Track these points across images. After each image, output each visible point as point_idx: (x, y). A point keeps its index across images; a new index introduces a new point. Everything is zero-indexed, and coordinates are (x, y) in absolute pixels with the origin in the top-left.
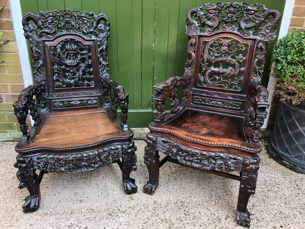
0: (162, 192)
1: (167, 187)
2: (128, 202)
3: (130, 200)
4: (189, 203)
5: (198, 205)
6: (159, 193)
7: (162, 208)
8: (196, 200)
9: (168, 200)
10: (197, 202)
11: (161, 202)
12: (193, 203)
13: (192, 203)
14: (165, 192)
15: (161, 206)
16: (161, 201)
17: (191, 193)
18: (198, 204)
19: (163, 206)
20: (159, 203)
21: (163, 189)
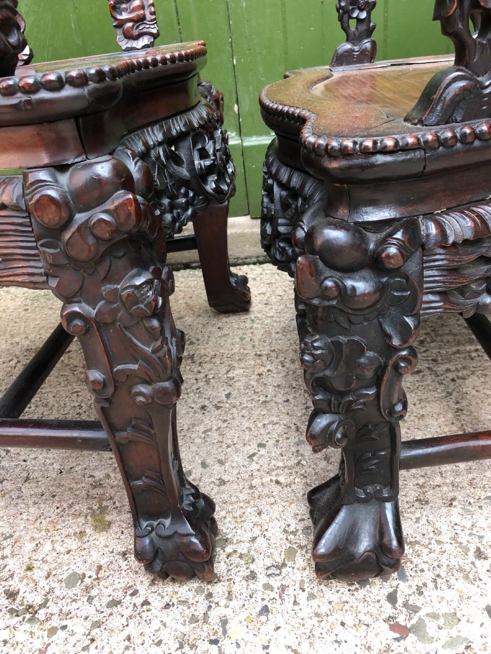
0: (267, 479)
1: (294, 449)
2: (73, 544)
3: (89, 531)
4: (417, 542)
5: (471, 554)
6: (251, 487)
7: (253, 576)
8: (456, 518)
9: (292, 529)
10: (463, 538)
11: (254, 539)
12: (439, 542)
13: (434, 546)
14: (281, 479)
15: (252, 567)
16: (257, 531)
17: (421, 481)
18: (473, 549)
19: (258, 567)
20: (243, 549)
21: (273, 462)
